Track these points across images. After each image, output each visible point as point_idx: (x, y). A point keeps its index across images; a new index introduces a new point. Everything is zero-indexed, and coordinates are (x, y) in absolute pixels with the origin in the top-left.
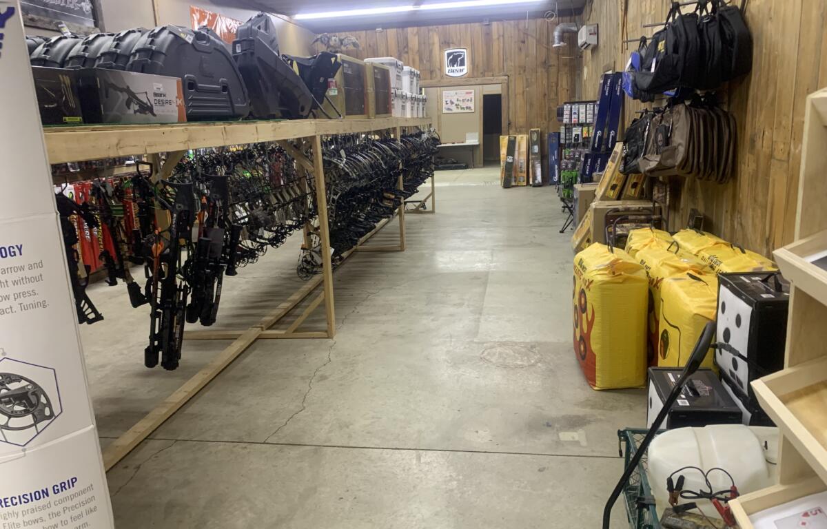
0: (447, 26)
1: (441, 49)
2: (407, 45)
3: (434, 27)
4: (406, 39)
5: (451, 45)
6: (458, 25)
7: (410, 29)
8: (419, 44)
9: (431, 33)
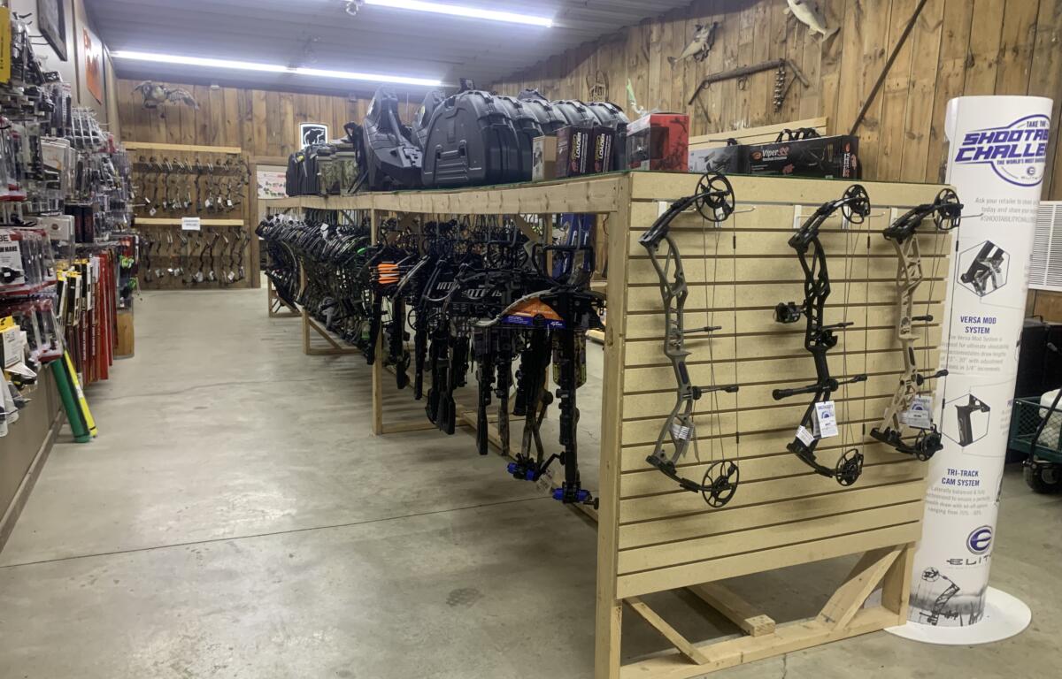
0: (304, 95)
1: (295, 121)
2: (251, 110)
3: (287, 94)
4: (250, 103)
5: (309, 118)
6: (317, 97)
7: (255, 92)
8: (268, 111)
9: (283, 101)
